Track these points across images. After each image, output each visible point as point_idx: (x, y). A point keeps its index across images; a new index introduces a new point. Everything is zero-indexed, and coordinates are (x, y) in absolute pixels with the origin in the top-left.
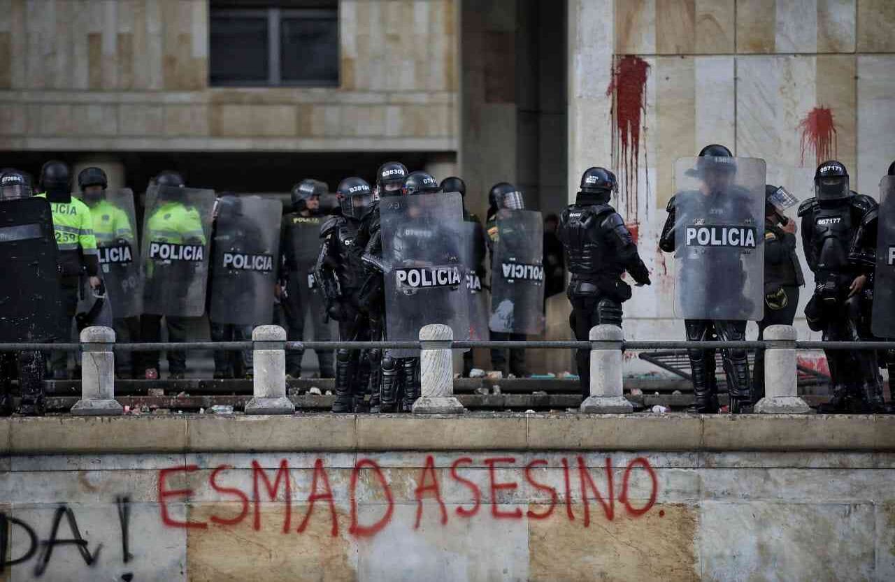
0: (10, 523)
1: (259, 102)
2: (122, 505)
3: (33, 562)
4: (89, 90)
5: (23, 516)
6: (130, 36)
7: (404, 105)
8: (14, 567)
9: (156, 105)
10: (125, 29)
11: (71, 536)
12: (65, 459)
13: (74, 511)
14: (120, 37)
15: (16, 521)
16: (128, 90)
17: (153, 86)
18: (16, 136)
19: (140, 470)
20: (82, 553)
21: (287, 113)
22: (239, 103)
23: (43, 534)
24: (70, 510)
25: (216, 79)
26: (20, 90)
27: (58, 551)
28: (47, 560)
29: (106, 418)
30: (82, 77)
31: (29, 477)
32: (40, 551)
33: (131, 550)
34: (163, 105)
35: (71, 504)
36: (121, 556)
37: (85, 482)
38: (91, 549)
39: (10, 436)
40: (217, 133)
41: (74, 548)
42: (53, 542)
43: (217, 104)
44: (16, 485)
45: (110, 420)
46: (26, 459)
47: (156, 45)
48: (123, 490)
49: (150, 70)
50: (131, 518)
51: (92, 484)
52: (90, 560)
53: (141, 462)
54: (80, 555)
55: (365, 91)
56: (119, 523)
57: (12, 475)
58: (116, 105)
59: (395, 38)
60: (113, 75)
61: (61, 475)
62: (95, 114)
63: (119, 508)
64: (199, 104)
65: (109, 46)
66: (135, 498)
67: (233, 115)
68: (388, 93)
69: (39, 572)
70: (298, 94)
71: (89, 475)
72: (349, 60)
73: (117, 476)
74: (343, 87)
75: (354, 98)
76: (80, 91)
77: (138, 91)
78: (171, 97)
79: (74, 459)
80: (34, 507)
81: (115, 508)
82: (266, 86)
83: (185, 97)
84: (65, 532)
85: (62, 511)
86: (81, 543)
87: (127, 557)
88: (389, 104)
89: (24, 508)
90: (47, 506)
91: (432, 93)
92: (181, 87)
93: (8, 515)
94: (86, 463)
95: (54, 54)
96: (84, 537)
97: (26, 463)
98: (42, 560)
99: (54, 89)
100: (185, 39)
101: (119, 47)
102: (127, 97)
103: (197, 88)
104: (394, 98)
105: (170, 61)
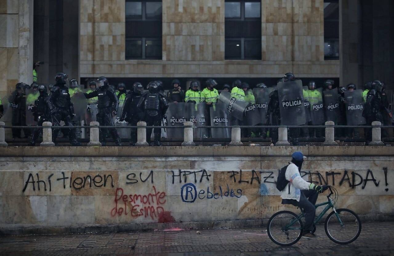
0: (355, 174)
1: (239, 64)
2: (385, 170)
3: (362, 185)
4: (192, 61)
5: (359, 173)
6: (203, 45)
7: (280, 65)
8: (356, 186)
9: (210, 65)
10: (202, 44)
11: (371, 178)
12: (369, 157)
13: (372, 172)
14: (200, 46)
15: (357, 174)
16: (202, 61)
17: (209, 60)
18: (172, 74)
19: (390, 161)
20: (375, 183)
21: (247, 67)
22: (233, 64)
23: (364, 178)
24: (371, 171)
25: (227, 57)
26: (173, 61)
27: (368, 182)
28: (365, 185)
29: (381, 146)
30: (190, 57)
31: (360, 162)
32: (363, 182)
33: (388, 183)
34: (212, 65)
35: (371, 169)
36: (385, 184)
37: (375, 164)
38: (377, 182)
39: (356, 151)
40: (227, 73)
41: (372, 182)
42: (367, 180)
43: (227, 64)
44: (356, 164)
45: (382, 147)
46: (359, 157)
47: (210, 48)
48: (385, 166)
49: (208, 55)
50: (388, 174)
51: (377, 164)
52: (377, 185)
53: (390, 158)
54: (374, 184)
55: (269, 61)
56: (384, 175)
57: (356, 161)
58: (199, 65)
59: (277, 46)
60: (198, 56)
61: (368, 162)
62: (193, 67)
63: (384, 171)
64: (222, 64)
65: (197, 48)
66: (388, 168)
67: (231, 68)
68: (275, 61)
69: (363, 188)
70: (250, 62)
71: (376, 162)
72: (264, 52)
73: (383, 162)
74: (262, 60)
75: (265, 63)
76: (189, 61)
77: (205, 61)
78: (215, 63)
79: (372, 157)
80: (361, 170)
81: (383, 171)
82: (241, 59)
83: (218, 62)
84: (370, 177)
85: (369, 172)
86: (374, 180)
87: (387, 184)
88: (275, 64)
89: (359, 171)
90: (365, 170)
91: (287, 61)
92: (217, 60)
93: (355, 172)
94: (375, 158)
95: (182, 51)
96: (375, 178)
97: (359, 158)
98: (364, 184)
99: (182, 60)
100: (218, 46)
101: (200, 49)
102: (202, 62)
103: (221, 60)
104: (277, 63)
105: (214, 52)
